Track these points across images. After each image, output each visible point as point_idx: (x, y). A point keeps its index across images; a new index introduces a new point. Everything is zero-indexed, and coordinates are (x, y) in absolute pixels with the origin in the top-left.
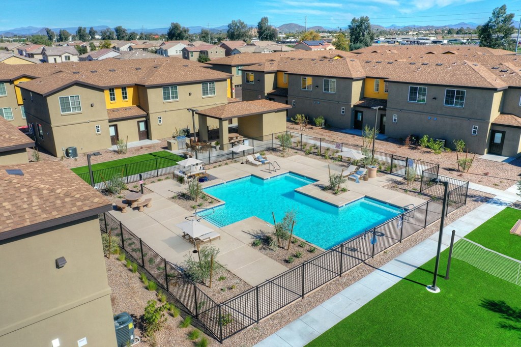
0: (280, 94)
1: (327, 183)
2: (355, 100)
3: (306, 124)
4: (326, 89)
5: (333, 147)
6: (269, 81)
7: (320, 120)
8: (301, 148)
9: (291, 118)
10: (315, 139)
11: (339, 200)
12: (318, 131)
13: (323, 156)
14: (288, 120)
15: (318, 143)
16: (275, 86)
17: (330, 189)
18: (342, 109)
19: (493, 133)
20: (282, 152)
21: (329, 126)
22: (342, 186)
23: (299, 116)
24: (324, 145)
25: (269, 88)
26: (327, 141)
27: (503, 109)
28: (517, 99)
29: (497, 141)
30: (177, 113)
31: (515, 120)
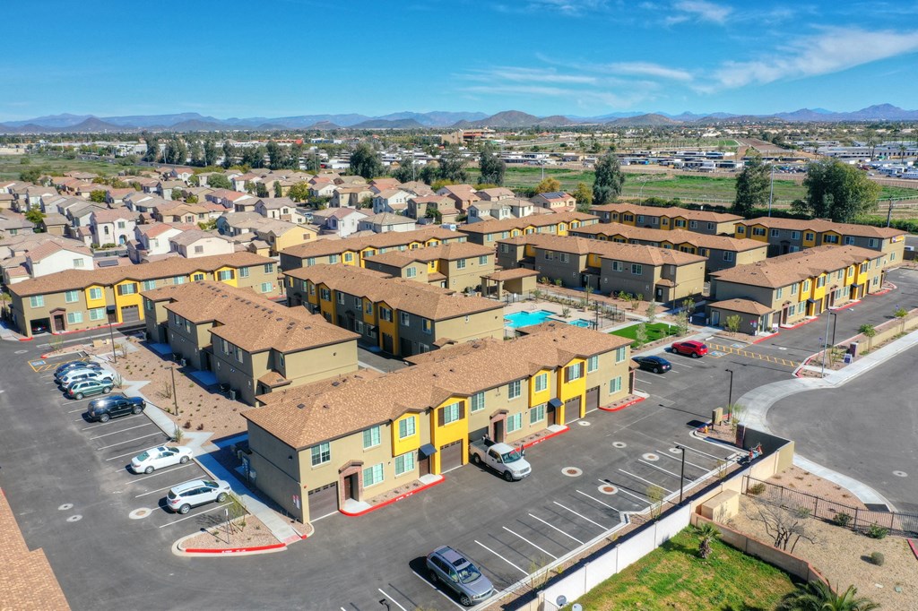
0: (529, 262)
1: (561, 314)
2: (582, 267)
3: (549, 284)
4: (563, 260)
5: (566, 298)
6: (520, 251)
7: (559, 281)
8: (547, 299)
9: (539, 280)
10: (556, 293)
11: (568, 320)
12: (557, 288)
13: (560, 303)
14: (538, 281)
15: (557, 296)
16: (525, 255)
17: (564, 316)
18: (574, 274)
19: (657, 289)
20: (536, 301)
21: (565, 285)
22: (569, 314)
23: (544, 278)
24: (561, 297)
25: (520, 257)
26: (563, 295)
27: (663, 276)
28: (668, 271)
29: (660, 294)
30: (464, 276)
31: (667, 282)
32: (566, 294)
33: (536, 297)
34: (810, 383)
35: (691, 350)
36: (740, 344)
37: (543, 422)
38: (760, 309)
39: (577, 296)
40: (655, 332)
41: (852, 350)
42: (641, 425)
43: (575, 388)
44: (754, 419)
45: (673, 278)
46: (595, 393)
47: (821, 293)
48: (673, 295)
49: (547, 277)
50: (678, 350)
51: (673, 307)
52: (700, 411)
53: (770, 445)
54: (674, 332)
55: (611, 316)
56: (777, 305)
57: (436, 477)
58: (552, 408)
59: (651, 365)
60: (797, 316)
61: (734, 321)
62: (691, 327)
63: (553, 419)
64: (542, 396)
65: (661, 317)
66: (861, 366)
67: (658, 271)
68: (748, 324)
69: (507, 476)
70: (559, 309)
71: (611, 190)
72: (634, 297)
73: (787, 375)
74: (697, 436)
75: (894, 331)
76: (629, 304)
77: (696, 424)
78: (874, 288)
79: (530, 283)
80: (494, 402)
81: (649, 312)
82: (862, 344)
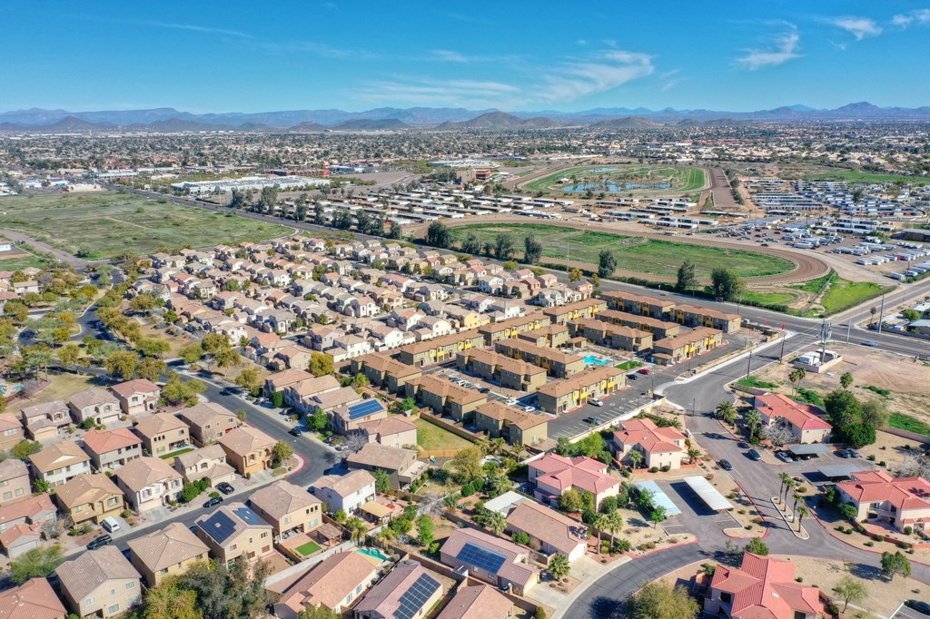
0: (581, 332)
4: (596, 333)
5: (599, 350)
10: (595, 347)
13: (597, 352)
19: (634, 347)
21: (599, 344)
24: (597, 349)
27: (636, 342)
28: (638, 340)
29: (635, 349)
30: (557, 341)
31: (638, 345)
32: (599, 348)
33: (587, 349)
34: (678, 382)
35: (644, 372)
36: (661, 368)
37: (603, 393)
38: (668, 357)
39: (604, 350)
40: (633, 365)
41: (695, 372)
42: (629, 394)
43: (611, 385)
44: (658, 392)
45: (640, 343)
46: (616, 385)
47: (693, 349)
48: (640, 349)
49: (590, 340)
50: (640, 372)
51: (639, 354)
52: (643, 391)
53: (660, 397)
54: (640, 365)
55: (617, 358)
56: (675, 355)
57: (581, 406)
58: (605, 390)
59: (631, 377)
60: (684, 358)
61: (659, 361)
62: (646, 363)
63: (606, 393)
64: (603, 387)
65: (635, 359)
66: (696, 377)
67: (634, 340)
68: (664, 362)
69: (598, 405)
70: (598, 355)
71: (609, 271)
72: (625, 349)
73: (672, 380)
74: (643, 396)
75: (712, 365)
76: (624, 352)
77: (643, 394)
78: (717, 345)
79: (584, 343)
80: (593, 388)
81: (631, 357)
82: (697, 369)
